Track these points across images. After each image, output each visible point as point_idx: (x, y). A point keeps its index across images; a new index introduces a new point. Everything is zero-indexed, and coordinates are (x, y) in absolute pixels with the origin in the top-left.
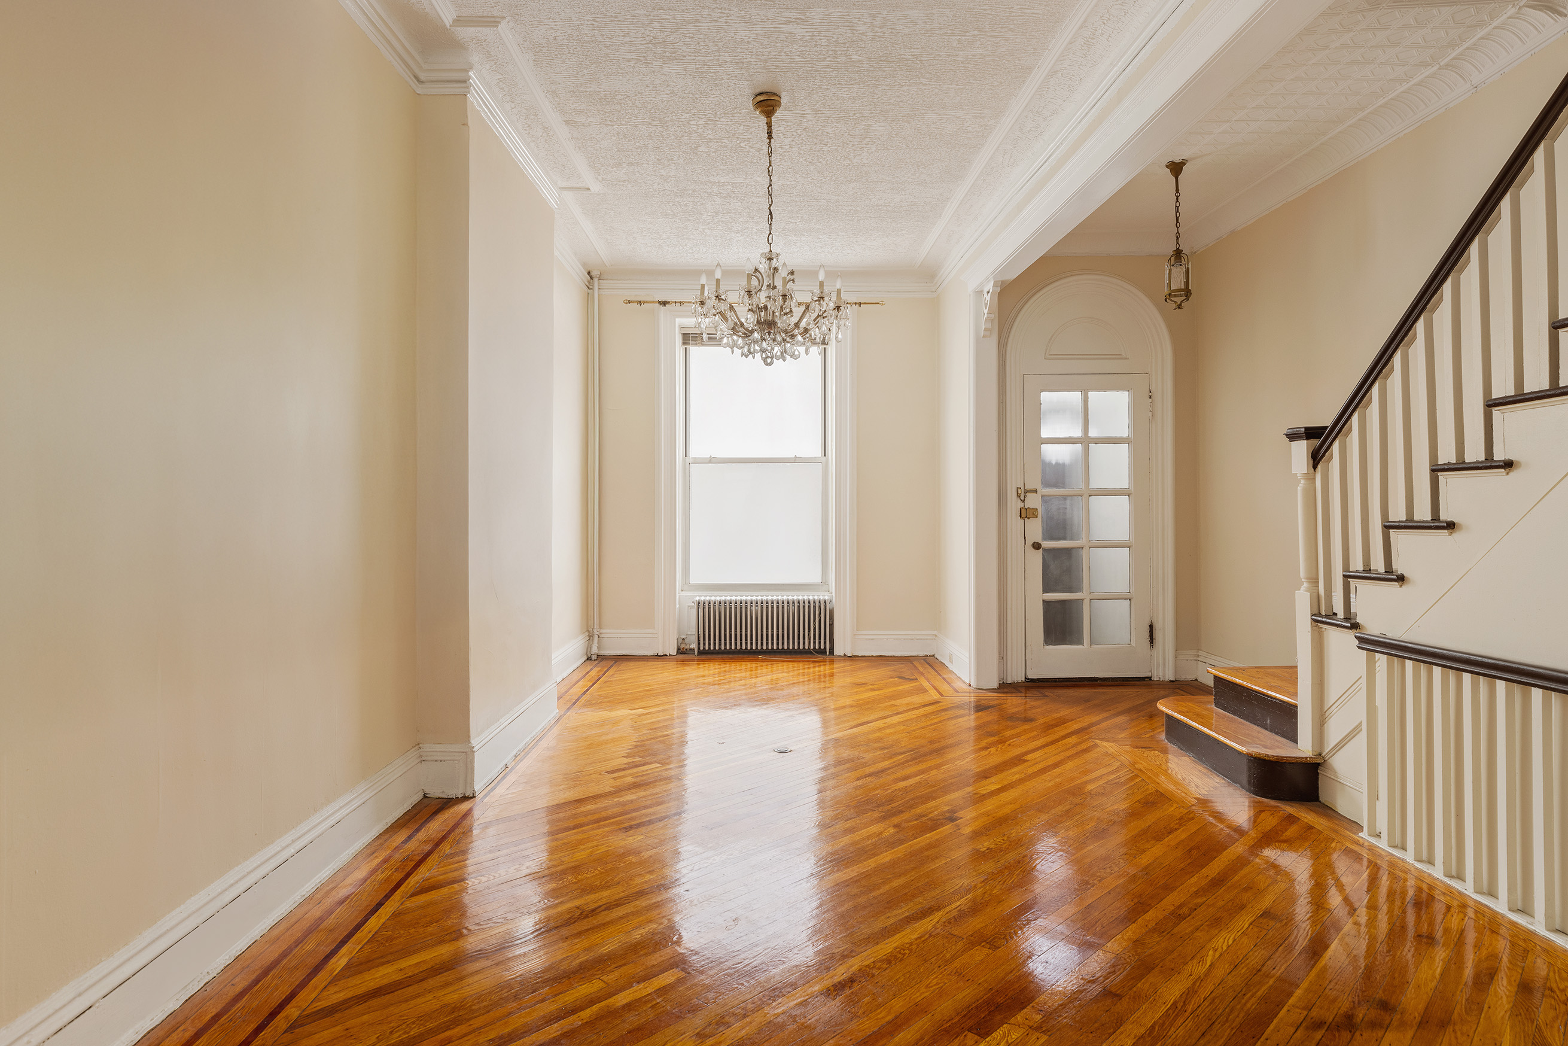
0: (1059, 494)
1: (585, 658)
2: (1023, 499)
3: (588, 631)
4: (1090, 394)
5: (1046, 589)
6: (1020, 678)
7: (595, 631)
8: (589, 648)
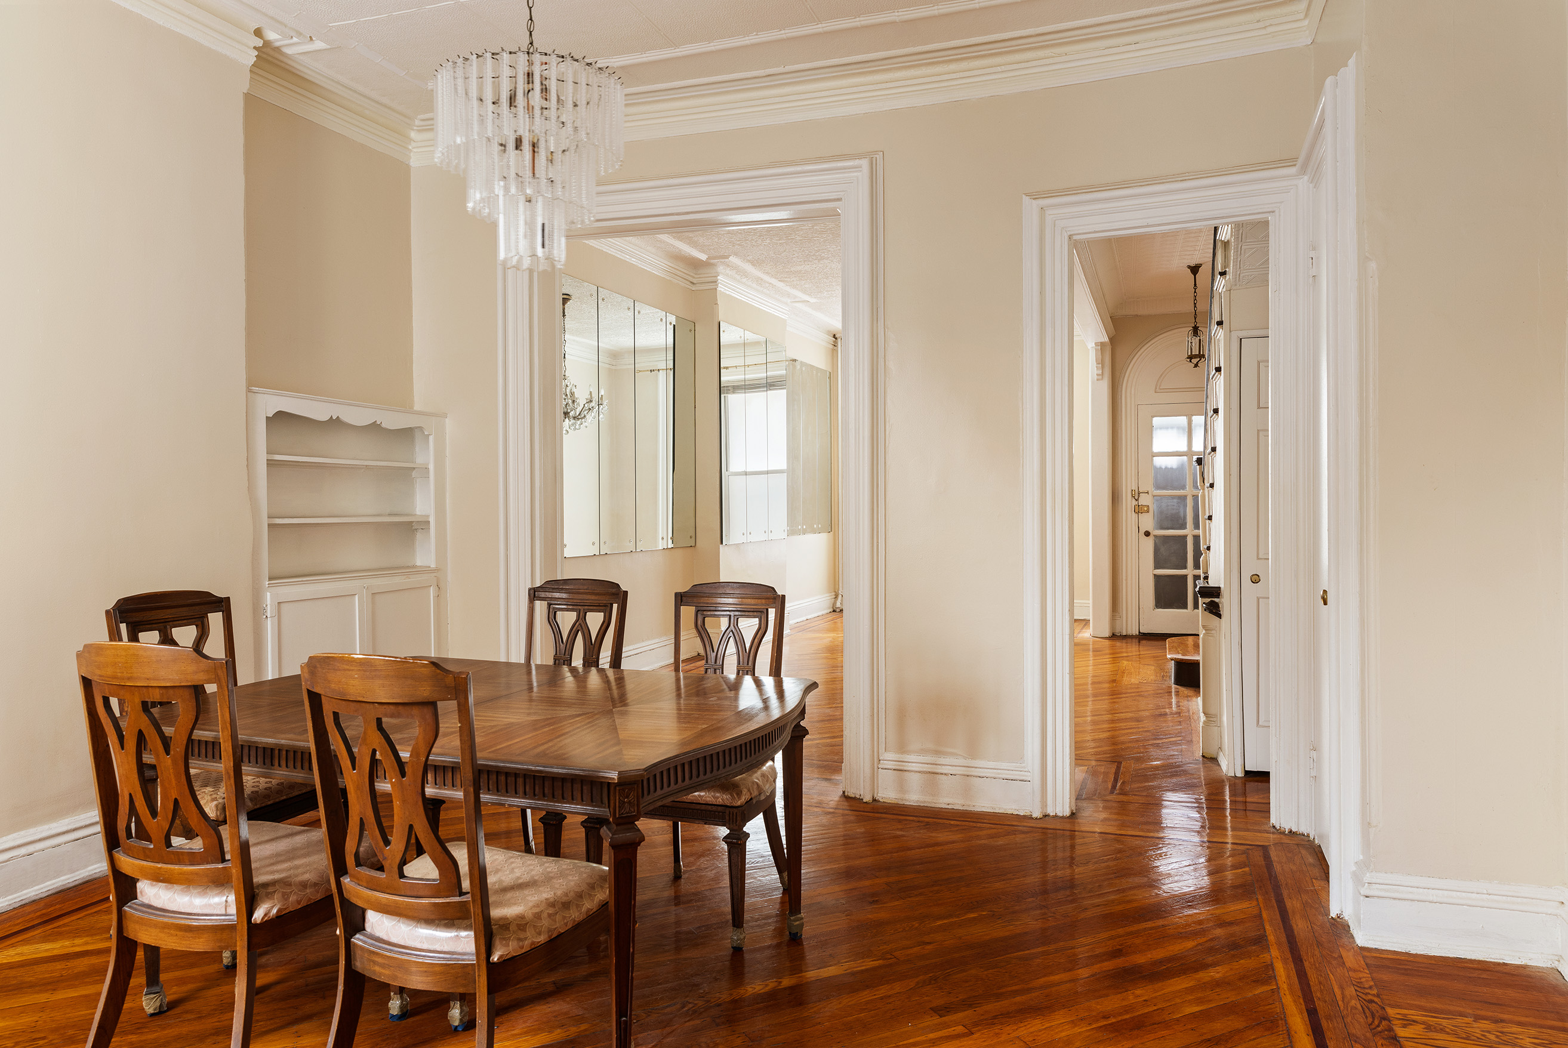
0: (1166, 494)
1: (831, 610)
2: (1136, 498)
3: (835, 592)
4: (1194, 418)
5: (1157, 566)
6: (1135, 632)
7: (840, 592)
8: (834, 604)
